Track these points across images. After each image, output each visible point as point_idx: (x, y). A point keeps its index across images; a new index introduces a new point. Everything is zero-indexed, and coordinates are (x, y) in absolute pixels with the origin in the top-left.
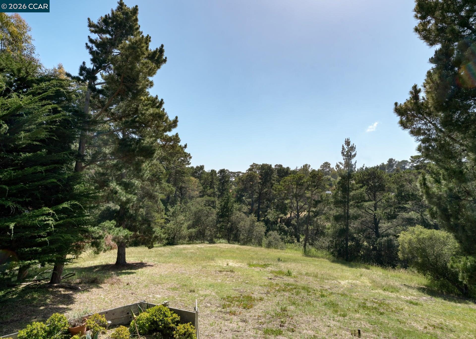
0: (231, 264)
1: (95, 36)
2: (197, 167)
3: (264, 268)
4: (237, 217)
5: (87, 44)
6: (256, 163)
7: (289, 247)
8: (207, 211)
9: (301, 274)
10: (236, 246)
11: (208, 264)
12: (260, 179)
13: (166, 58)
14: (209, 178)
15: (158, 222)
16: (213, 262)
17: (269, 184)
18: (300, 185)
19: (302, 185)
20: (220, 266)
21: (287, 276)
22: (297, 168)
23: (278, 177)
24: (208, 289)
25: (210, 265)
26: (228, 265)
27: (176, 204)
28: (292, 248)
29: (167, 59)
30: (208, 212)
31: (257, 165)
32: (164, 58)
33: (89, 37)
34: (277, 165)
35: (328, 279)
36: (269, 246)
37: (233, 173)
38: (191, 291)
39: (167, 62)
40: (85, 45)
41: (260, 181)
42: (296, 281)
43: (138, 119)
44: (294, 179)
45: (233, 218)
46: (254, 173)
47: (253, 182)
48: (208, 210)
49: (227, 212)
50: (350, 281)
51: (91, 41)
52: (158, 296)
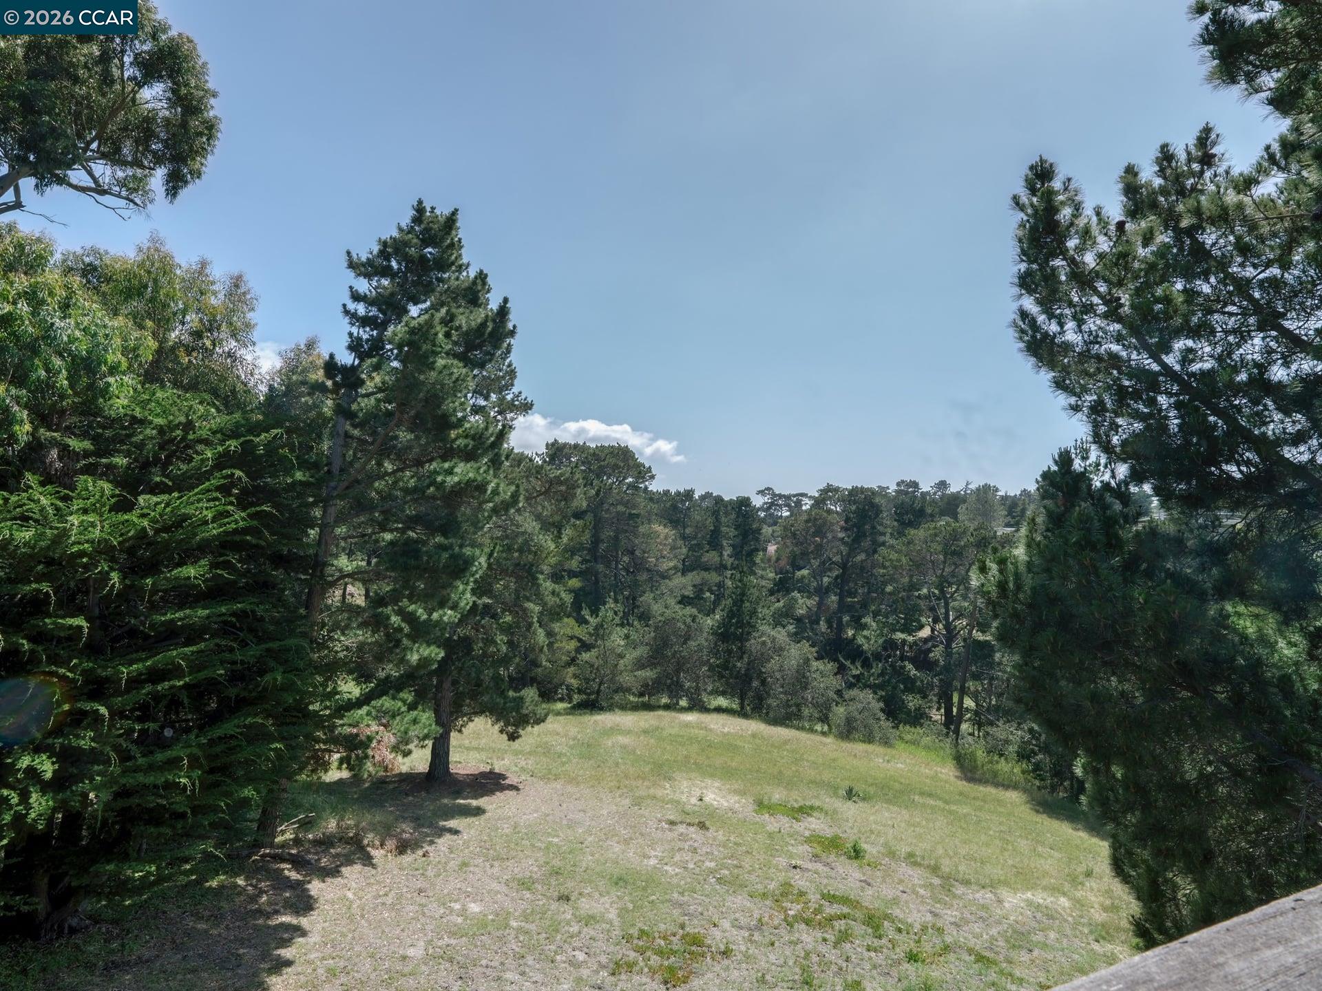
0: (710, 797)
1: (363, 286)
2: (678, 494)
3: (797, 820)
4: (764, 643)
5: (344, 306)
6: (836, 484)
7: (908, 737)
8: (685, 623)
9: (892, 854)
10: (754, 726)
11: (652, 791)
12: (844, 529)
13: (515, 327)
14: (708, 522)
15: (560, 648)
16: (668, 786)
17: (866, 543)
18: (954, 553)
19: (958, 554)
20: (678, 802)
21: (850, 858)
22: (970, 486)
23: (896, 524)
24: (608, 893)
25: (655, 797)
26: (701, 800)
27: (604, 604)
28: (915, 743)
29: (518, 330)
30: (689, 627)
31: (836, 490)
32: (510, 326)
33: (351, 287)
34: (903, 482)
35: (967, 883)
36: (848, 731)
37: (784, 496)
38: (560, 898)
39: (517, 336)
40: (341, 309)
41: (841, 535)
42: (865, 881)
43: (432, 489)
44: (936, 535)
45: (753, 644)
46: (825, 514)
47: (822, 538)
48: (689, 620)
49: (740, 627)
50: (1040, 897)
51: (356, 297)
52: (474, 908)
